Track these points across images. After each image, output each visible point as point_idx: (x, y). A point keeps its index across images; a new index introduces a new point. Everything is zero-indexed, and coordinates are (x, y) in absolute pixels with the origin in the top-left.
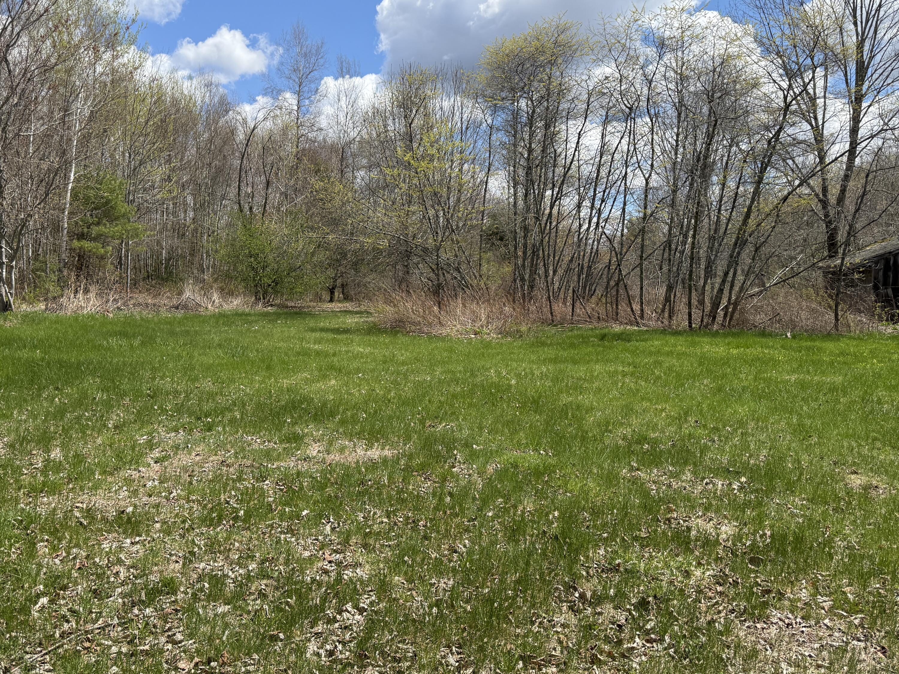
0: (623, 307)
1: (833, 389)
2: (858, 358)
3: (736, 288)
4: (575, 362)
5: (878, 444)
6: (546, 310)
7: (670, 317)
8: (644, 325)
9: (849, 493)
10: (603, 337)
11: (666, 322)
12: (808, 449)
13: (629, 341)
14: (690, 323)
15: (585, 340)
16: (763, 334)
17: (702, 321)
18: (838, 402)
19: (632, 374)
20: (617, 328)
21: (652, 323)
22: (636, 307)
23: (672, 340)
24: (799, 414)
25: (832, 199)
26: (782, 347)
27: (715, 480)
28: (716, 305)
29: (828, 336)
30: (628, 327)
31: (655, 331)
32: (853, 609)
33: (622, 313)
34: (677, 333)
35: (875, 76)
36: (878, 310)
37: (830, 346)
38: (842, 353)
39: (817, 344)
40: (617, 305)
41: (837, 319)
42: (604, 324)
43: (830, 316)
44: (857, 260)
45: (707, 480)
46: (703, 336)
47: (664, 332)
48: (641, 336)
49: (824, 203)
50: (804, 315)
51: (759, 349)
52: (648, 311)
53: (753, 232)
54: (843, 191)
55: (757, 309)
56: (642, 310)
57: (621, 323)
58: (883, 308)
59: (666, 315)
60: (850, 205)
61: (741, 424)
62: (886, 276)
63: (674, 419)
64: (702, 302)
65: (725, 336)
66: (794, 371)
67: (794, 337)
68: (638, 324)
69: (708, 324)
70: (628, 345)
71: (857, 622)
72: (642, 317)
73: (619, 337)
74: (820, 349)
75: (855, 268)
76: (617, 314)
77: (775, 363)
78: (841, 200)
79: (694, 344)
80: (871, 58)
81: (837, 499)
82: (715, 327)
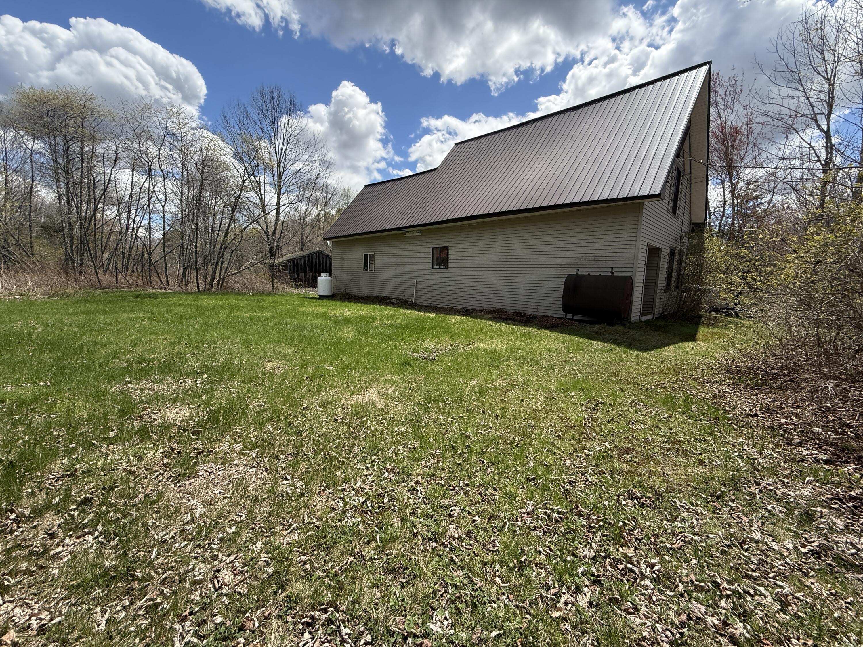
0: (155, 278)
1: (266, 319)
2: (281, 304)
3: (223, 271)
4: (105, 313)
5: (283, 345)
6: (95, 279)
7: (186, 285)
8: (169, 289)
9: (264, 374)
10: (137, 296)
11: (184, 288)
12: (248, 352)
13: (156, 298)
14: (198, 288)
15: (123, 298)
16: (238, 294)
17: (205, 287)
18: (267, 325)
19: (149, 318)
20: (151, 291)
21: (175, 288)
22: (163, 279)
23: (184, 297)
24: (247, 334)
25: (271, 233)
26: (246, 300)
27: (187, 380)
28: (213, 279)
29: (269, 294)
30: (159, 290)
31: (176, 292)
32: (255, 446)
33: (154, 283)
34: (190, 293)
35: (286, 180)
36: (291, 283)
37: (270, 299)
38: (274, 302)
39: (264, 298)
40: (150, 278)
41: (273, 287)
42: (142, 289)
43: (270, 286)
44: (281, 261)
45: (182, 381)
46: (205, 295)
47: (182, 293)
48: (165, 296)
49: (267, 233)
50: (258, 284)
51: (234, 301)
52: (171, 281)
53: (230, 243)
54: (275, 229)
55: (236, 282)
56: (168, 281)
57: (154, 288)
58: (293, 282)
59: (184, 283)
60: (278, 235)
61: (215, 342)
62: (294, 269)
63: (171, 343)
64: (205, 277)
65: (218, 294)
66: (248, 312)
67: (253, 295)
68: (165, 289)
69: (208, 289)
70: (154, 300)
71: (254, 455)
72: (168, 284)
73: (149, 296)
74: (264, 301)
75: (280, 264)
76: (151, 283)
77: (239, 308)
78: (274, 233)
79: (197, 299)
80: (284, 171)
81: (257, 378)
82: (213, 290)
